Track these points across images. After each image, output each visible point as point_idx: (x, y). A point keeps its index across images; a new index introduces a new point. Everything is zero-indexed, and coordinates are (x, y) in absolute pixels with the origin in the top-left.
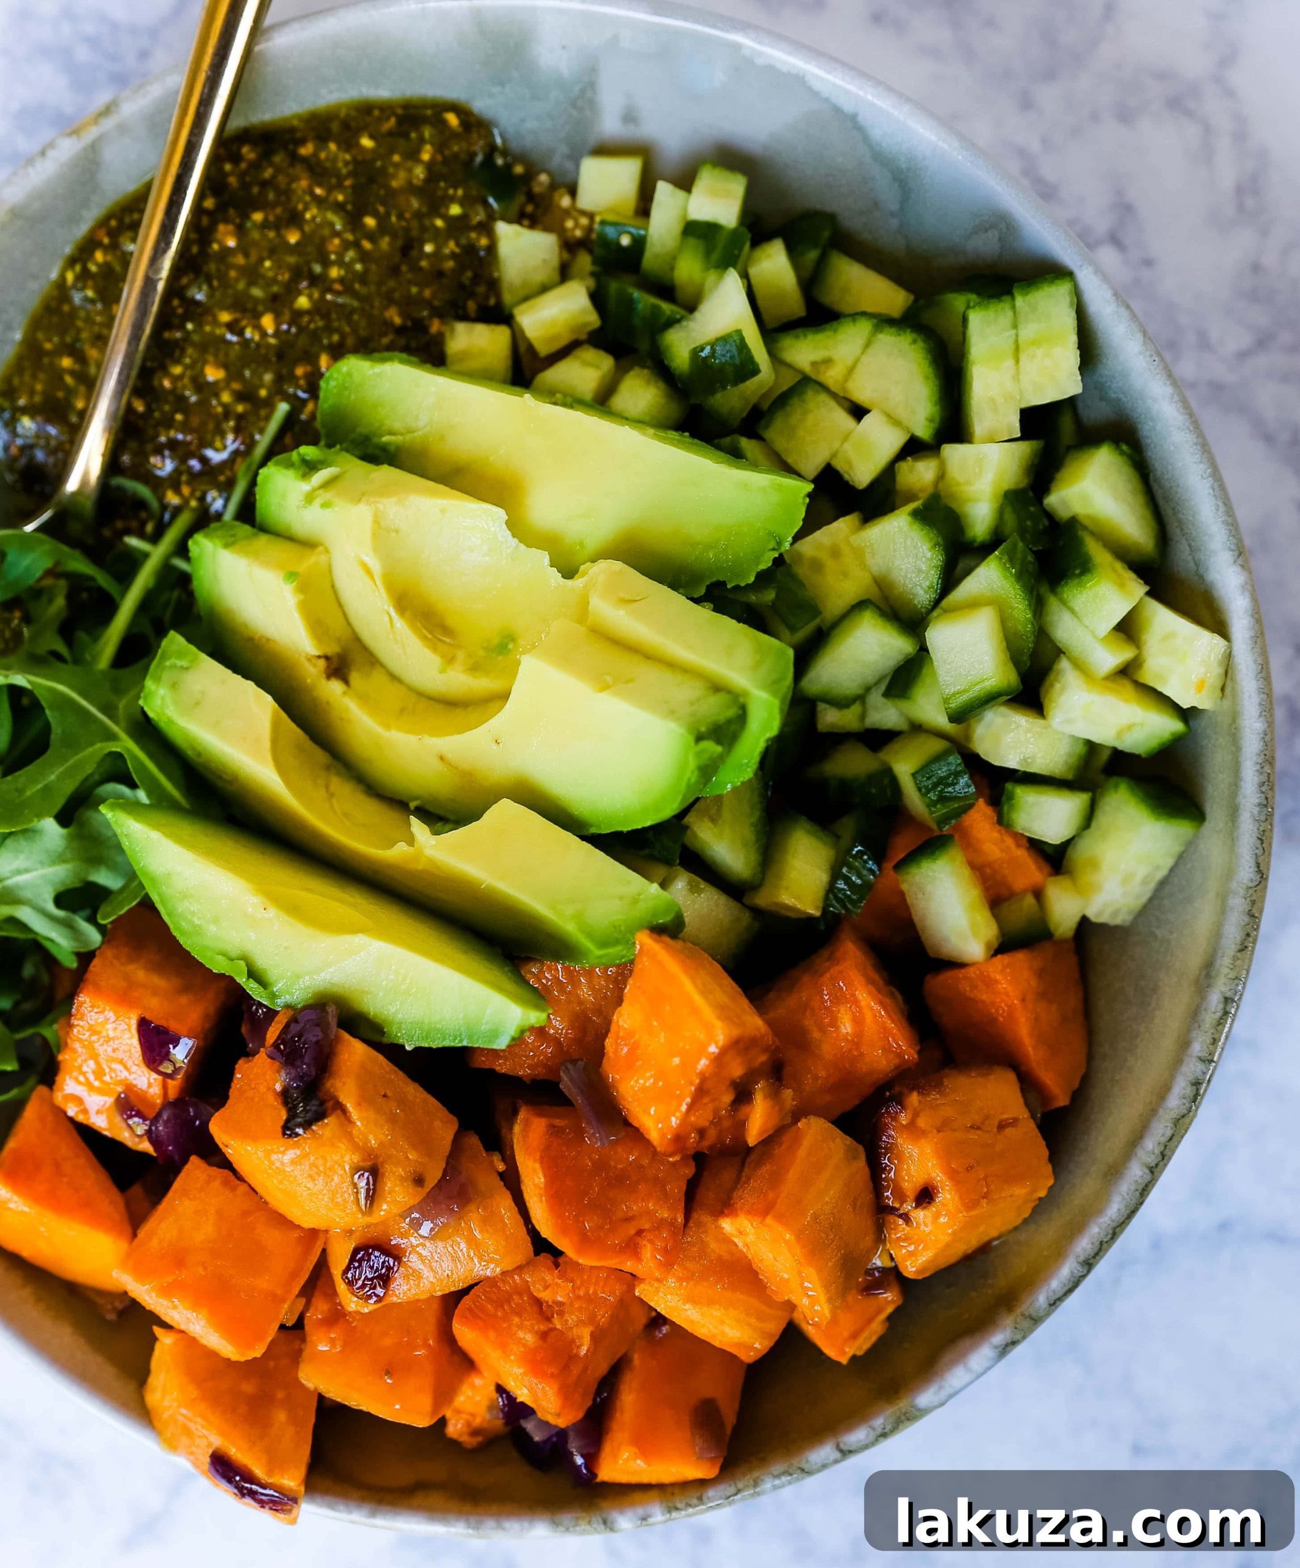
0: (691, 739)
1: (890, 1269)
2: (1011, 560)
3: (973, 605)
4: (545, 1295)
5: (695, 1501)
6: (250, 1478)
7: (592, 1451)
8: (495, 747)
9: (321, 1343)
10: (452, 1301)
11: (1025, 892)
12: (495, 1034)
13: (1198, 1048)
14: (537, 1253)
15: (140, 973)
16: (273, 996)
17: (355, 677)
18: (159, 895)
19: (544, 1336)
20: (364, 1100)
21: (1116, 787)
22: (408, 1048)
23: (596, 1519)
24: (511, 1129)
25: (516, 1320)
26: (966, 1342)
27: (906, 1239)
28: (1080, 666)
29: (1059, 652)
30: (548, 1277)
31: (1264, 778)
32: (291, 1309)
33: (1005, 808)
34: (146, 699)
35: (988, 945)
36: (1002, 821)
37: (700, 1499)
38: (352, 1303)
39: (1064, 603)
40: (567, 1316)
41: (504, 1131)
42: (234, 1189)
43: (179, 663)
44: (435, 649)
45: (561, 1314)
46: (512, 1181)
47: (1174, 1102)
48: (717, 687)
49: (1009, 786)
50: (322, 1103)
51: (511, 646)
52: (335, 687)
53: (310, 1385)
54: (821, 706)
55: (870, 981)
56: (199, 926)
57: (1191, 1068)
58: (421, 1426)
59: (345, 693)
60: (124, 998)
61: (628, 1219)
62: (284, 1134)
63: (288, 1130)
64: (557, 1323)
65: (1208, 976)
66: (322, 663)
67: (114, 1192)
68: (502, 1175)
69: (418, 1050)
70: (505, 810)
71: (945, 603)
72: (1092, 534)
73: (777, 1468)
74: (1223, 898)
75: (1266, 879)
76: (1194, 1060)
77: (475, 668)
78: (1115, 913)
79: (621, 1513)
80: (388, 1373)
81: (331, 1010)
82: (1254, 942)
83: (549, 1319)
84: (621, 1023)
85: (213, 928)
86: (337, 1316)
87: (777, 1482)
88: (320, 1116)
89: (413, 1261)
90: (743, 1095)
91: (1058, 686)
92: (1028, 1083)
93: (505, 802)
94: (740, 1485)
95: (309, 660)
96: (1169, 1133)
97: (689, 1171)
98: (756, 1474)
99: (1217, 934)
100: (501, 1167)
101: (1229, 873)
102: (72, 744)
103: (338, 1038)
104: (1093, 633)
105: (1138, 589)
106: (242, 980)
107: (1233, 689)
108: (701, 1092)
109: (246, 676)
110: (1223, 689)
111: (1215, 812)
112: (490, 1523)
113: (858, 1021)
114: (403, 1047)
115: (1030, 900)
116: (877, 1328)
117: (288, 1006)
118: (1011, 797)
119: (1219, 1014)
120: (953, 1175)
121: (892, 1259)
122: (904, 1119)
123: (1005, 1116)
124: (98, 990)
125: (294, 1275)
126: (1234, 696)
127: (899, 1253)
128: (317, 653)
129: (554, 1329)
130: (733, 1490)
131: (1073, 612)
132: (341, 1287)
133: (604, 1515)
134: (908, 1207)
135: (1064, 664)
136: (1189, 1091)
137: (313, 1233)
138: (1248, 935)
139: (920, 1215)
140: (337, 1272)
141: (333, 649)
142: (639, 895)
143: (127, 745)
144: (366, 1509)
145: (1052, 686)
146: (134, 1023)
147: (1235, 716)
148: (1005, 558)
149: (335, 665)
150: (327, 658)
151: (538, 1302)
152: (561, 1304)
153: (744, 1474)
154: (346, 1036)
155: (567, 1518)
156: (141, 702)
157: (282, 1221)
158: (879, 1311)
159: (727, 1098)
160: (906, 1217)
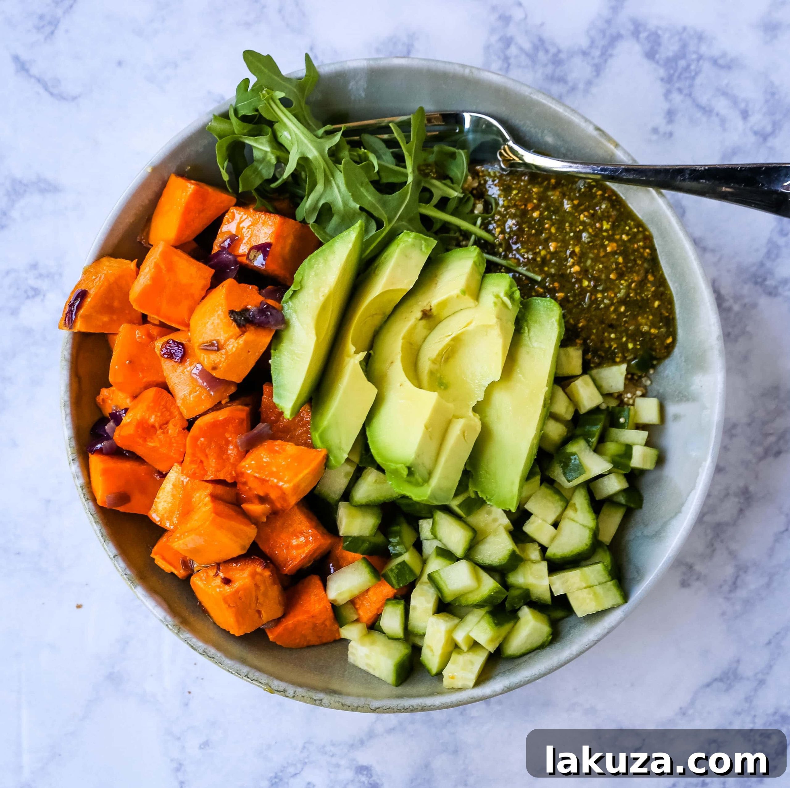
0: (408, 465)
1: (193, 571)
2: (496, 593)
3: (478, 579)
4: (170, 426)
5: (86, 497)
6: (79, 308)
7: (104, 451)
8: (399, 385)
9: (139, 333)
10: (164, 387)
11: (359, 614)
12: (280, 397)
13: (300, 691)
14: (188, 420)
15: (290, 241)
16: (287, 302)
17: (423, 322)
18: (324, 249)
19: (153, 426)
20: (246, 343)
21: (407, 648)
22: (270, 361)
23: (75, 456)
24: (239, 404)
25: (159, 414)
26: (166, 606)
27: (208, 576)
28: (456, 627)
29: (462, 618)
30: (178, 426)
31: (415, 707)
32: (154, 319)
33: (394, 602)
34: (407, 233)
35: (335, 601)
36: (388, 600)
37: (88, 499)
38: (158, 344)
39: (483, 617)
40: (162, 435)
41: (238, 402)
42: (202, 289)
43: (423, 246)
44: (438, 355)
45: (163, 433)
46: (218, 407)
47: (276, 684)
48: (430, 474)
49: (403, 602)
50: (244, 326)
51: (442, 387)
52: (419, 315)
53: (121, 329)
54: (430, 521)
55: (315, 551)
56: (313, 267)
57: (291, 690)
58: (109, 378)
59: (416, 318)
60: (279, 236)
61: (207, 456)
62: (230, 311)
63: (232, 312)
64: (159, 432)
65: (330, 692)
66: (428, 308)
67: (194, 236)
68: (220, 403)
69: (269, 366)
70: (372, 391)
71: (478, 567)
72: (513, 627)
73: (103, 530)
74: (365, 696)
75: (373, 712)
76: (295, 689)
77: (432, 373)
78: (354, 654)
79: (78, 466)
80: (130, 362)
81: (283, 326)
82: (347, 710)
83: (160, 428)
84: (288, 446)
85: (312, 273)
86: (152, 338)
87: (98, 532)
88: (239, 325)
89: (180, 369)
90: (263, 499)
91: (447, 619)
92: (278, 621)
93: (375, 391)
94: (95, 516)
95: (429, 302)
96: (262, 682)
97: (229, 480)
98: (100, 522)
99: (348, 695)
100: (223, 402)
101: (375, 697)
102: (384, 204)
103: (271, 330)
104: (471, 630)
105: (491, 648)
106: (292, 288)
107: (452, 692)
108: (263, 481)
109: (420, 275)
110: (453, 688)
111: (400, 690)
112: (68, 410)
113: (298, 547)
114: (270, 359)
115: (355, 617)
116: (167, 568)
117: (283, 308)
118: (398, 603)
119: (315, 698)
120: (237, 592)
121: (198, 571)
122: (259, 569)
123: (263, 612)
124: (282, 224)
125: (169, 319)
126: (448, 692)
127: (201, 574)
128: (432, 305)
129: (156, 430)
130: (93, 513)
131: (479, 622)
132: (165, 339)
133: (76, 459)
134: (221, 575)
135: (456, 621)
136: (281, 689)
137: (188, 325)
138: (349, 707)
139: (218, 581)
140: (172, 336)
141: (434, 312)
142: (342, 450)
143: (387, 228)
144: (68, 356)
145: (447, 617)
146: (269, 241)
147: (440, 693)
148: (497, 590)
149: (429, 314)
150: (431, 310)
151: (167, 423)
152: (167, 432)
153: (100, 517)
154: (273, 334)
155: (73, 443)
156: (405, 231)
157: (191, 311)
158: (175, 567)
159: (262, 494)
160: (216, 575)
